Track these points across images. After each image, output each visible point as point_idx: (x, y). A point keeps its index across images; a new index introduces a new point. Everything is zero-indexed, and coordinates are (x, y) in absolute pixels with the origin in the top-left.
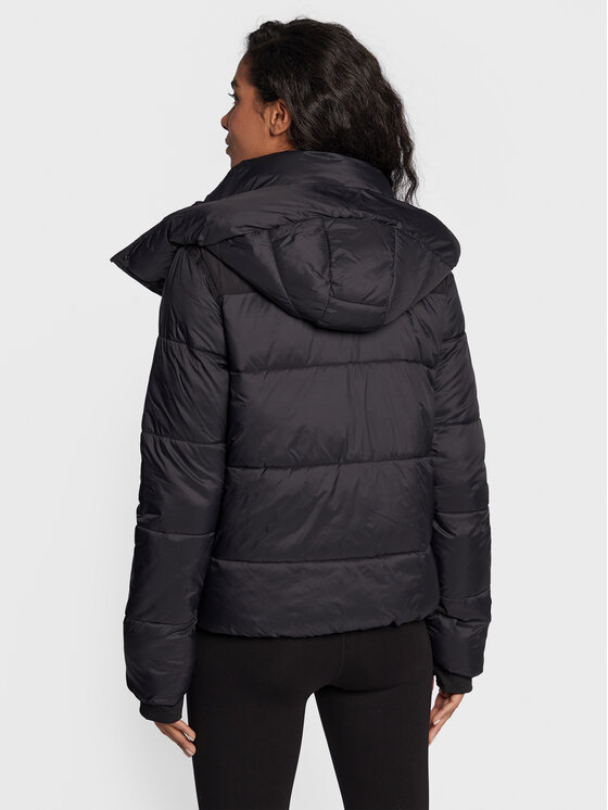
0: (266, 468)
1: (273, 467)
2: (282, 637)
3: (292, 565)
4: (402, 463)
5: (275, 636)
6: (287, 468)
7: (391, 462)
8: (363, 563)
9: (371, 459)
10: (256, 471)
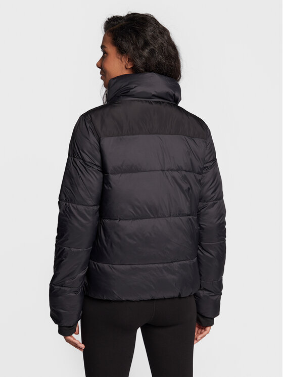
0: (120, 220)
1: (123, 219)
2: (128, 301)
3: (132, 266)
4: (182, 218)
5: (124, 300)
6: (130, 220)
7: (178, 218)
8: (165, 265)
9: (170, 216)
10: (115, 221)
